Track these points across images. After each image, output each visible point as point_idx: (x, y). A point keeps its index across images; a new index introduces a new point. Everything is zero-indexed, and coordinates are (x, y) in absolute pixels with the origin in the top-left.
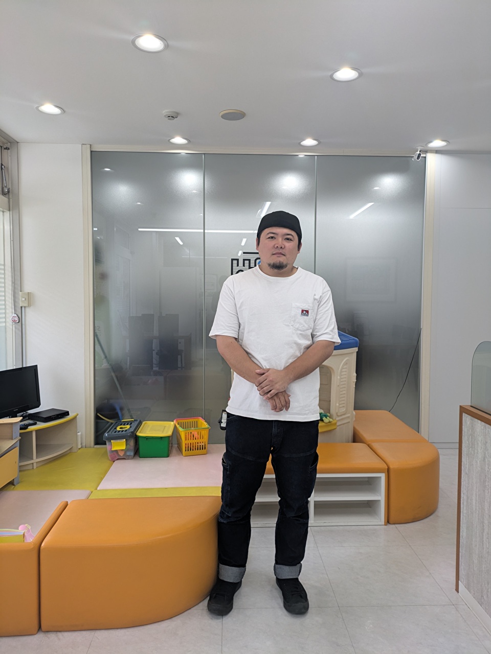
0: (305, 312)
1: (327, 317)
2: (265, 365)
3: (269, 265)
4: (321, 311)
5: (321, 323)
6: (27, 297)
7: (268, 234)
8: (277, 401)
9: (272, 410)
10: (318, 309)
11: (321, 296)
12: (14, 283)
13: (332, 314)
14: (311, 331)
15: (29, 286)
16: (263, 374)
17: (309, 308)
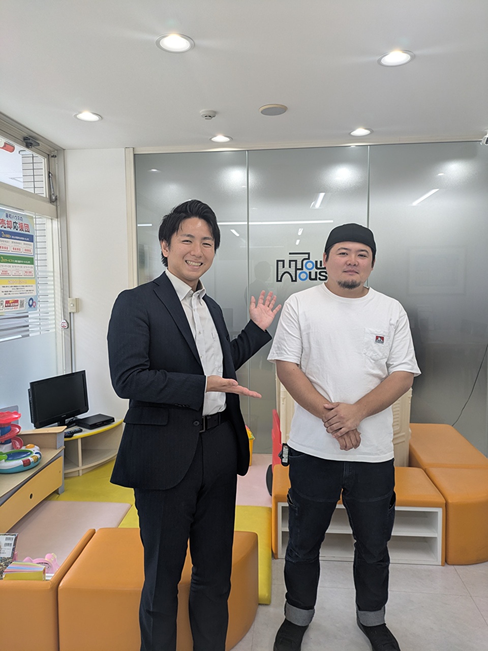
0: (380, 339)
1: (405, 344)
2: (334, 399)
3: (339, 283)
4: (398, 337)
5: (398, 351)
6: (75, 303)
7: (339, 249)
8: (347, 440)
9: (341, 449)
10: (394, 335)
11: (397, 321)
12: (63, 289)
13: (410, 341)
14: (385, 360)
15: (77, 291)
16: (332, 409)
17: (384, 334)
